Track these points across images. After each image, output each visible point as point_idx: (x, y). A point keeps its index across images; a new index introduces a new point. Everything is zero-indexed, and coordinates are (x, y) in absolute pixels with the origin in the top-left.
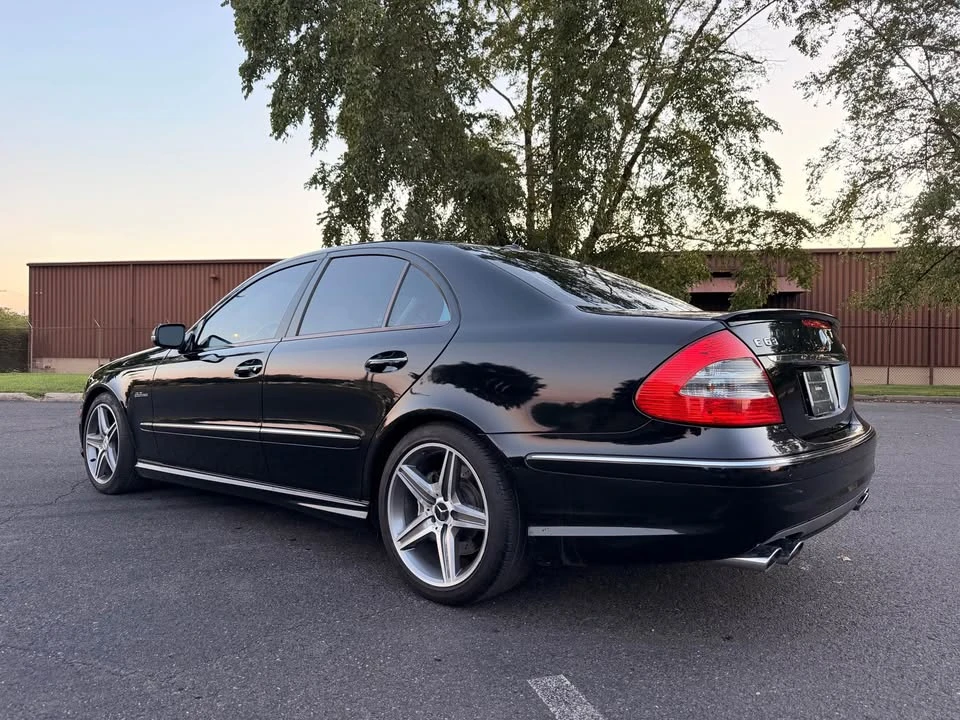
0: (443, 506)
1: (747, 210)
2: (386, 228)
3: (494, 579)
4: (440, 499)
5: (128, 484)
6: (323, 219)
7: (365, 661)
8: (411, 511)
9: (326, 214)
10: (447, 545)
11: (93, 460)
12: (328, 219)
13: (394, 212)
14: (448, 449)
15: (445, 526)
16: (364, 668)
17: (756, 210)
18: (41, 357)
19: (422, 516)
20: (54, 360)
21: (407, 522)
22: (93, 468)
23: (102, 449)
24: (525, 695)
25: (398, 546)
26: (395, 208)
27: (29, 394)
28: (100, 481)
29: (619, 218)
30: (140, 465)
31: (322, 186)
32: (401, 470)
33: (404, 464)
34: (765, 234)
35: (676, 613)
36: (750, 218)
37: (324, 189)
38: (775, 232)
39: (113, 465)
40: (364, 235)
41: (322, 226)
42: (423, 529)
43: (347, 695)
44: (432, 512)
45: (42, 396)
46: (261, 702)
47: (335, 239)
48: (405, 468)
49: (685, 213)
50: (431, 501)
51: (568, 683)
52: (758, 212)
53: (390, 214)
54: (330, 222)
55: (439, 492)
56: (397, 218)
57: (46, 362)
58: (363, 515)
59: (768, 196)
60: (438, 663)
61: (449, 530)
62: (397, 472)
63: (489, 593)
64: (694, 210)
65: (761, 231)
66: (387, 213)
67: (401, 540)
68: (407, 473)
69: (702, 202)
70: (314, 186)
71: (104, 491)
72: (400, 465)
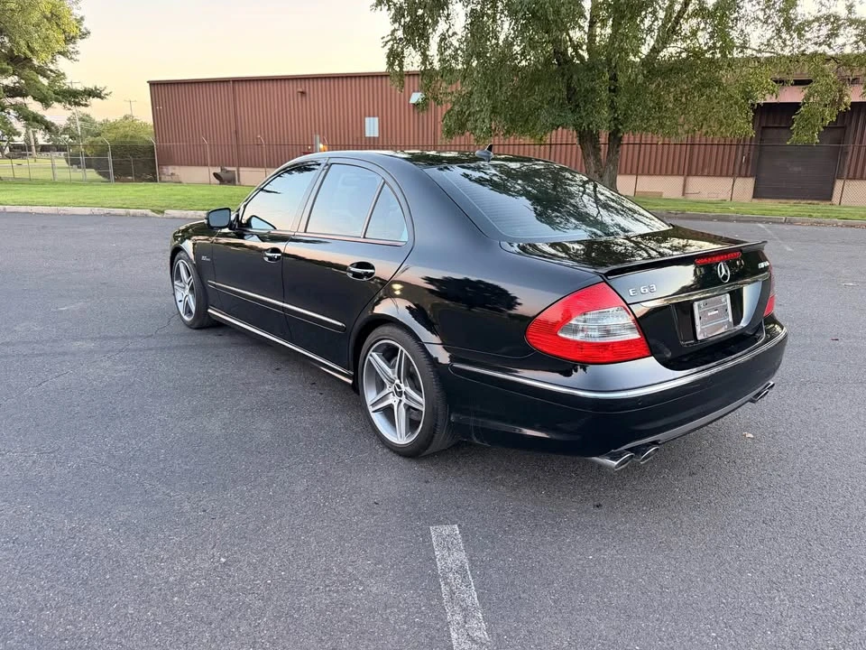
0: (399, 388)
1: (827, 18)
2: (442, 54)
3: (429, 445)
4: (397, 381)
5: (204, 323)
6: (387, 42)
7: (326, 499)
8: (381, 386)
9: (390, 37)
10: (401, 416)
11: (180, 301)
12: (391, 42)
13: (449, 36)
14: (401, 348)
15: (401, 401)
16: (324, 505)
17: (837, 18)
18: (166, 165)
19: (386, 391)
20: (177, 167)
21: (378, 393)
22: (181, 306)
23: (184, 296)
24: (423, 540)
25: (371, 409)
26: (450, 33)
27: (153, 211)
28: (186, 318)
29: (686, 27)
30: (209, 311)
31: (387, 7)
32: (371, 355)
33: (373, 351)
34: (844, 45)
35: (571, 477)
36: (830, 26)
37: (389, 9)
38: (856, 42)
39: (193, 309)
40: (425, 57)
41: (386, 50)
42: (388, 399)
43: (306, 526)
44: (392, 389)
45: (163, 212)
46: (250, 526)
47: (397, 62)
48: (374, 354)
49: (748, 30)
50: (392, 382)
51: (458, 532)
52: (839, 20)
53: (445, 39)
54: (392, 45)
55: (396, 376)
56: (452, 44)
57: (170, 169)
58: (350, 381)
59: (847, 7)
60: (376, 506)
61: (402, 404)
62: (368, 357)
63: (427, 452)
64: (759, 26)
65: (840, 41)
66: (443, 38)
67: (373, 405)
68: (376, 358)
69: (769, 17)
70: (379, 7)
71: (190, 326)
72: (370, 352)
